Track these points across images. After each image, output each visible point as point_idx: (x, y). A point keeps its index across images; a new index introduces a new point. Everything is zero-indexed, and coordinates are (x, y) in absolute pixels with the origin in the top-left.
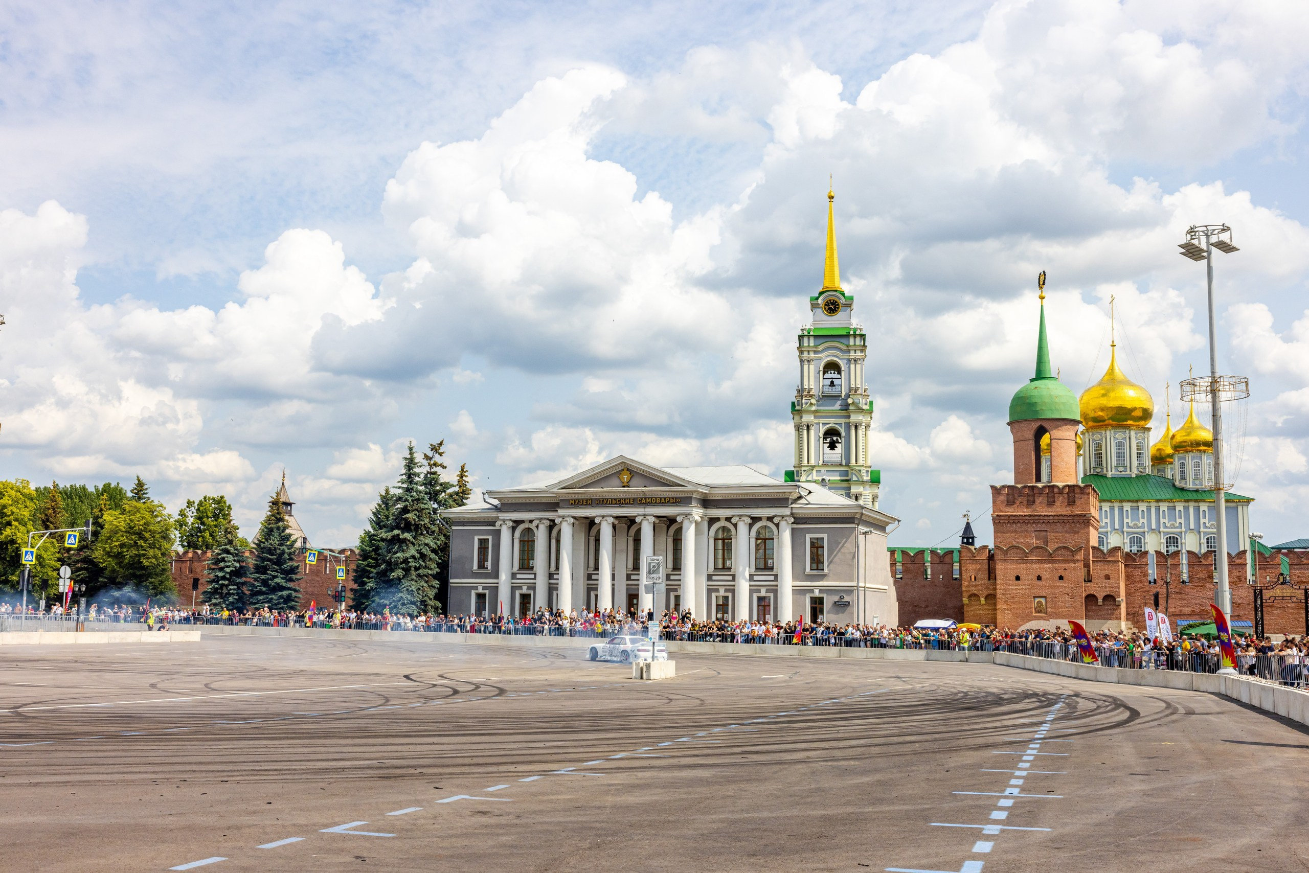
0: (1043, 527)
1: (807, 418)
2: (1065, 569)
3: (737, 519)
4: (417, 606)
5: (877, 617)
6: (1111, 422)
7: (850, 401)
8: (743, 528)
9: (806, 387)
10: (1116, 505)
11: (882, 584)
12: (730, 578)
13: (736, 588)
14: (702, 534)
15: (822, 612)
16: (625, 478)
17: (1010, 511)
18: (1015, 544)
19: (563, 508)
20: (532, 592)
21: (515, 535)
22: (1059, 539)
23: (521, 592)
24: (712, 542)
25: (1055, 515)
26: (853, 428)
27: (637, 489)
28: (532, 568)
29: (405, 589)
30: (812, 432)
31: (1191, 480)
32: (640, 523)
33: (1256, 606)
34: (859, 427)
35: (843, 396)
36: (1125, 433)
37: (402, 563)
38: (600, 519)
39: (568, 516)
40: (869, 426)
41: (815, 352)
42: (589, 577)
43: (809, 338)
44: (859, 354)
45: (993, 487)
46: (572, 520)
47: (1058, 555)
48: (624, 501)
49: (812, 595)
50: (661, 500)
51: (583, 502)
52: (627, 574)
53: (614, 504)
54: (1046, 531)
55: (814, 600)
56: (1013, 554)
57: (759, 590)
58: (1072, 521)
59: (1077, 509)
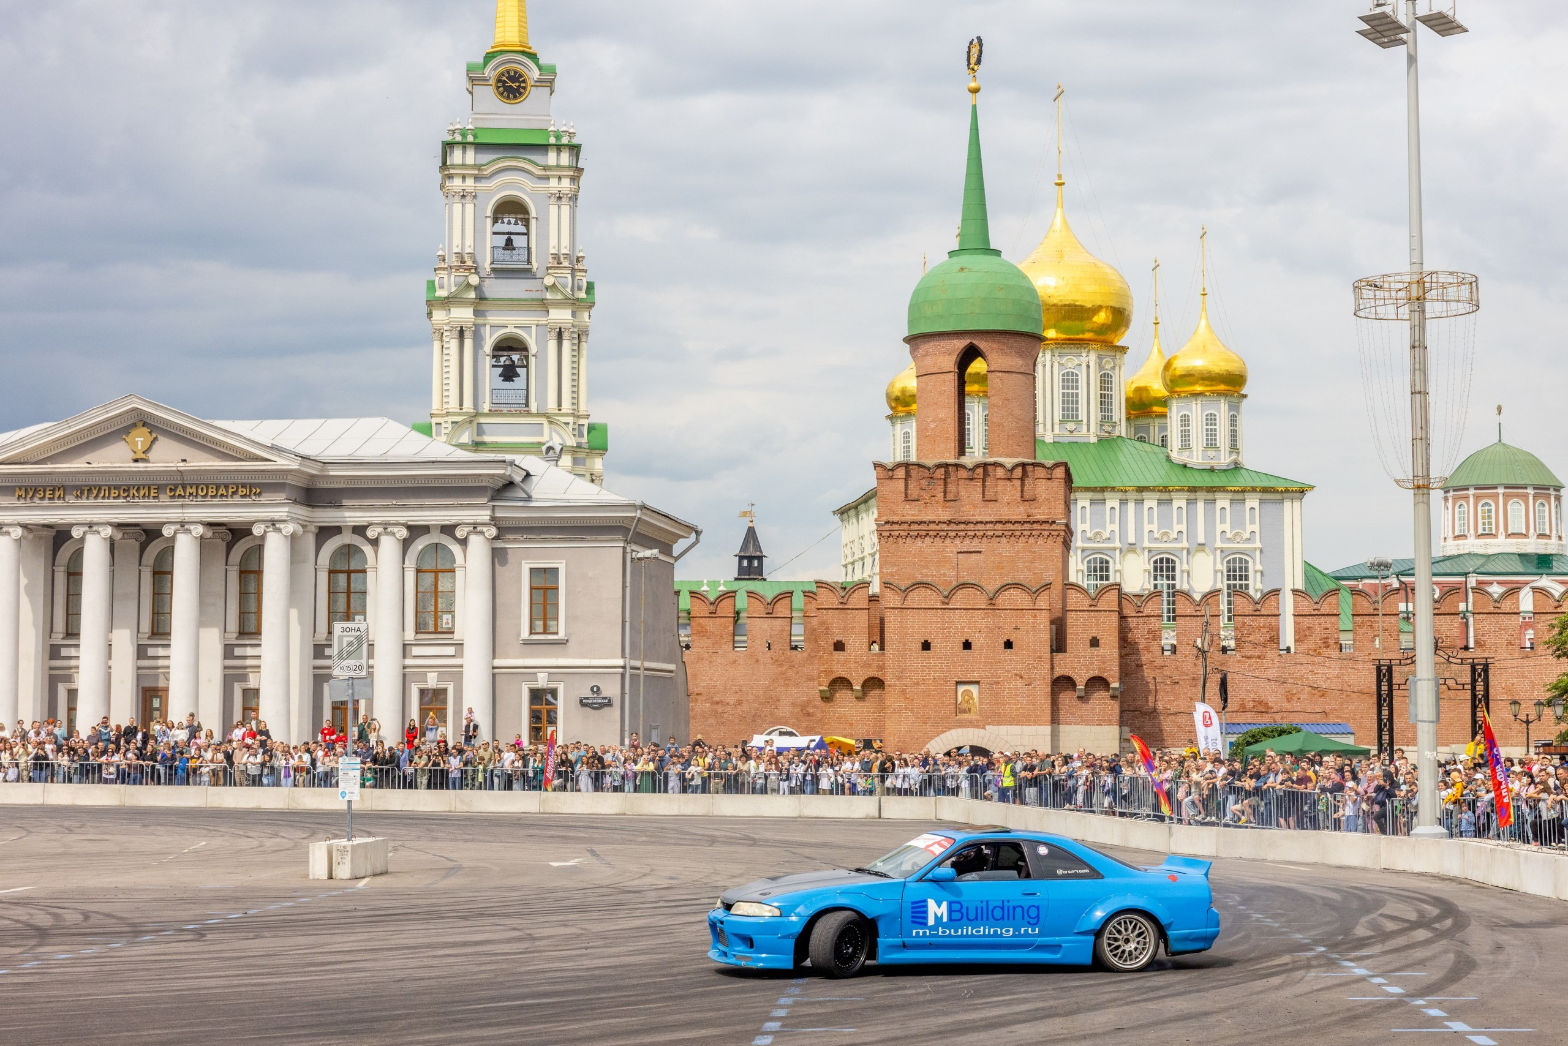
0: (975, 545)
2: (1016, 628)
3: (380, 529)
5: (656, 728)
8: (389, 547)
11: (665, 661)
14: (304, 562)
15: (552, 721)
16: (140, 442)
17: (911, 512)
18: (919, 578)
24: (323, 578)
25: (997, 522)
27: (159, 466)
31: (1201, 449)
32: (173, 539)
33: (1379, 695)
38: (83, 528)
39: (11, 523)
45: (877, 465)
46: (18, 532)
47: (1004, 600)
48: (138, 490)
49: (534, 686)
50: (217, 490)
51: (44, 492)
52: (139, 645)
53: (115, 498)
54: (980, 552)
55: (537, 695)
56: (917, 598)
57: (425, 674)
58: (1029, 533)
59: (1036, 511)
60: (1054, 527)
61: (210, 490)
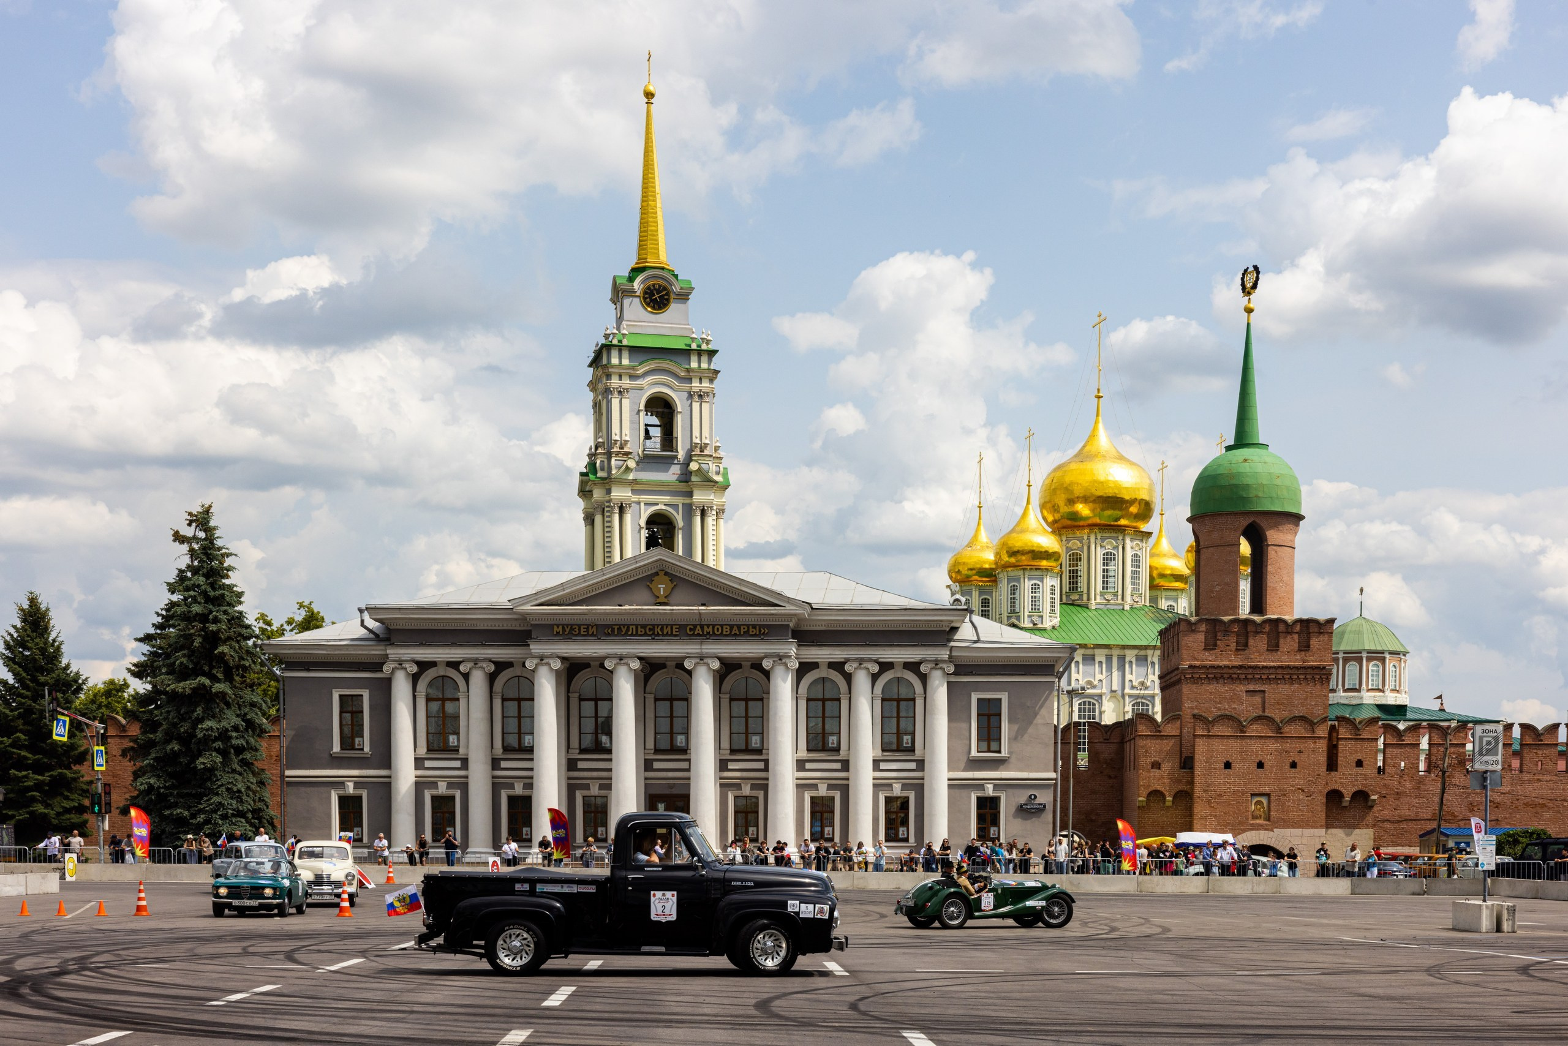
0: (1258, 687)
1: (619, 494)
2: (1300, 752)
3: (855, 665)
4: (246, 818)
6: (1097, 520)
7: (694, 466)
8: (861, 681)
9: (618, 438)
10: (1116, 652)
12: (838, 766)
13: (851, 783)
15: (996, 823)
16: (662, 588)
17: (1209, 658)
19: (538, 640)
20: (458, 795)
21: (418, 689)
22: (1282, 704)
23: (435, 792)
24: (803, 704)
25: (1279, 667)
26: (698, 513)
27: (683, 608)
28: (456, 750)
29: (223, 789)
30: (628, 518)
32: (692, 670)
34: (709, 513)
35: (680, 456)
36: (1116, 539)
37: (216, 739)
38: (615, 661)
39: (552, 656)
40: (723, 511)
41: (633, 377)
42: (571, 765)
43: (620, 352)
44: (706, 384)
47: (1291, 730)
48: (662, 629)
49: (980, 794)
50: (731, 630)
51: (579, 629)
52: (645, 760)
53: (641, 636)
54: (1264, 691)
55: (982, 802)
56: (1219, 729)
57: (891, 785)
58: (1303, 677)
59: (1312, 658)
60: (1324, 672)
61: (725, 630)
